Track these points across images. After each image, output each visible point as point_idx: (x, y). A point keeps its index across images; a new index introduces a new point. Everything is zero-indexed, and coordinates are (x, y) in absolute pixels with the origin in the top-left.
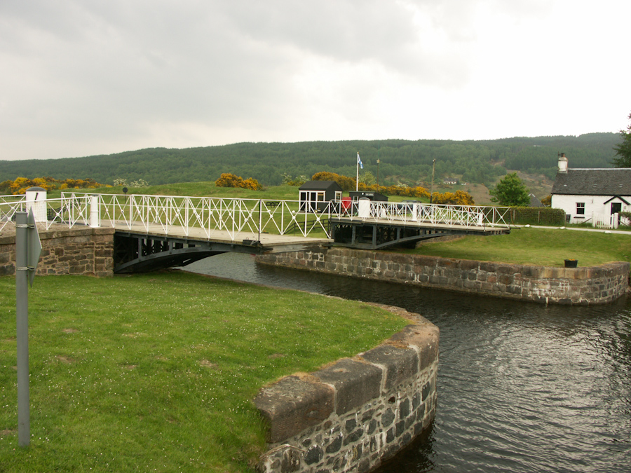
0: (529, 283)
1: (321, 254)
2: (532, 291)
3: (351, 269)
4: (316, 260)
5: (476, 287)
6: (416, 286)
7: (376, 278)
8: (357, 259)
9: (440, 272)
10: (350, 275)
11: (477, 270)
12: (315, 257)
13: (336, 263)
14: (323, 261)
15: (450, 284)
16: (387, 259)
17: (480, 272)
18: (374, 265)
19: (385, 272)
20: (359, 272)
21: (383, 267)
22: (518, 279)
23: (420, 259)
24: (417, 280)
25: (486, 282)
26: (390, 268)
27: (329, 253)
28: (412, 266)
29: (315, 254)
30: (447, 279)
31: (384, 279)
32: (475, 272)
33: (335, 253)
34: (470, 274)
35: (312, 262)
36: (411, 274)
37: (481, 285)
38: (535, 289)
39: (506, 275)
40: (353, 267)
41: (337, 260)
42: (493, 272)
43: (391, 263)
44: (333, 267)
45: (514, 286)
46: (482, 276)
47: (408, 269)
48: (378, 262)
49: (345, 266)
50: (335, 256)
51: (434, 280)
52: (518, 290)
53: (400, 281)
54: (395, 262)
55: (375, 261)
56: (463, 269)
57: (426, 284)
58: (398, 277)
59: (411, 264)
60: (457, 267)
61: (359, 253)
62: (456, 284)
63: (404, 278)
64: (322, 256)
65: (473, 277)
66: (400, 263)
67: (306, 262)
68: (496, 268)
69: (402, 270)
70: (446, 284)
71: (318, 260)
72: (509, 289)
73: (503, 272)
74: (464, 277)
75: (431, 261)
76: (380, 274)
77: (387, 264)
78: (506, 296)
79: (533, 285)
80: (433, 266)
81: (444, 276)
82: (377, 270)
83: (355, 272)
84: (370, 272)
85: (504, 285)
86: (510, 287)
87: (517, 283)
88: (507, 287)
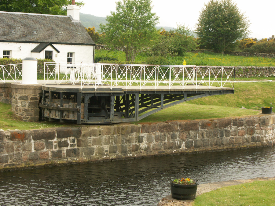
0: (264, 131)
1: (72, 138)
2: (265, 137)
3: (113, 150)
4: (65, 148)
5: (231, 143)
6: (182, 154)
7: (144, 154)
8: (121, 137)
9: (202, 135)
10: (114, 157)
11: (231, 127)
12: (62, 145)
13: (95, 147)
14: (76, 147)
15: (212, 145)
16: (154, 129)
17: (234, 128)
18: (140, 140)
19: (152, 146)
20: (124, 151)
21: (149, 140)
22: (258, 129)
23: (186, 125)
24: (183, 147)
25: (237, 136)
26: (157, 139)
27: (84, 135)
28: (177, 134)
29: (63, 140)
30: (208, 140)
31: (152, 154)
32: (229, 129)
33: (93, 133)
34: (226, 131)
35: (60, 152)
36: (177, 142)
37: (234, 140)
38: (267, 135)
39: (251, 127)
40: (116, 147)
41: (95, 142)
42: (242, 126)
43: (158, 133)
44: (91, 152)
45: (256, 135)
46: (235, 131)
47: (173, 137)
48: (144, 135)
49: (106, 147)
50: (93, 137)
51: (198, 144)
52: (258, 139)
53: (168, 152)
54: (162, 132)
55: (141, 135)
56: (220, 127)
57: (191, 150)
58: (165, 148)
59: (177, 131)
60: (216, 127)
61: (123, 129)
62: (216, 144)
63: (171, 148)
64: (74, 141)
65: (228, 133)
66: (168, 132)
67: (50, 154)
68: (244, 122)
69: (168, 139)
70: (208, 145)
71: (69, 148)
72: (253, 139)
73: (249, 125)
74: (222, 136)
75: (195, 124)
76: (147, 149)
77: (153, 136)
78: (252, 146)
79: (266, 132)
80: (196, 130)
81: (206, 138)
82: (144, 145)
83: (119, 154)
84: (137, 148)
85: (250, 136)
86: (254, 137)
87: (258, 132)
88: (252, 137)
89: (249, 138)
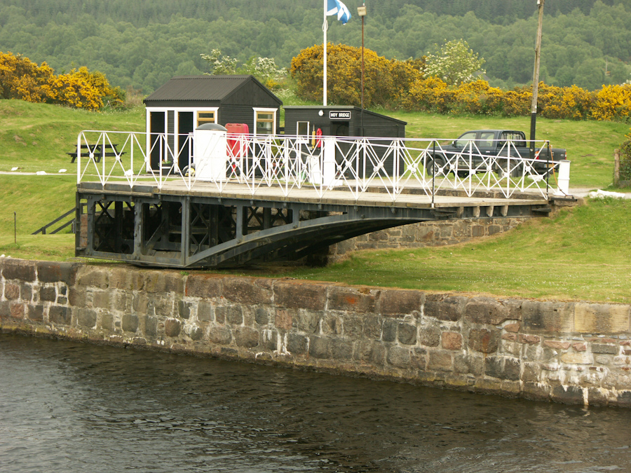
0: (539, 350)
1: (61, 284)
2: (547, 370)
3: (131, 324)
4: (50, 304)
5: (416, 364)
6: (278, 366)
7: (190, 347)
8: (146, 296)
9: (333, 324)
10: (129, 339)
11: (418, 316)
12: (47, 295)
13: (97, 310)
14: (67, 305)
15: (357, 358)
16: (213, 291)
17: (426, 321)
18: (184, 311)
19: (209, 330)
20: (151, 333)
21: (204, 315)
22: (510, 338)
23: (289, 291)
24: (282, 349)
25: (439, 349)
26: (220, 319)
27: (80, 283)
28: (270, 311)
29: (48, 285)
30: (349, 343)
31: (206, 350)
32: (413, 323)
33: (93, 280)
34: (401, 327)
35: (40, 308)
36: (267, 333)
37: (427, 357)
38: (554, 365)
39: (484, 327)
40: (136, 319)
41: (99, 300)
42: (455, 320)
43: (223, 303)
44: (89, 321)
45: (503, 357)
46: (429, 331)
47: (261, 319)
48: (193, 301)
49: (118, 315)
50: (95, 289)
51: (320, 348)
52: (511, 371)
53: (243, 352)
54: (233, 300)
55: (187, 300)
56: (385, 313)
57: (300, 361)
58: (239, 343)
59: (269, 303)
60: (372, 310)
61: (149, 280)
62: (370, 357)
63: (252, 344)
64: (63, 291)
65: (409, 335)
66: (244, 302)
67: (26, 310)
68: (460, 309)
69: (249, 322)
70: (348, 357)
71: (55, 304)
72: (492, 367)
73: (476, 321)
74: (389, 338)
75: (313, 293)
76: (198, 335)
77: (213, 307)
78: (487, 387)
79: (548, 356)
80: (317, 308)
81: (344, 336)
82: (191, 325)
83: (140, 335)
84: (176, 330)
85: (481, 355)
86: (493, 360)
87: (510, 349)
88: (487, 361)
89: (476, 359)
